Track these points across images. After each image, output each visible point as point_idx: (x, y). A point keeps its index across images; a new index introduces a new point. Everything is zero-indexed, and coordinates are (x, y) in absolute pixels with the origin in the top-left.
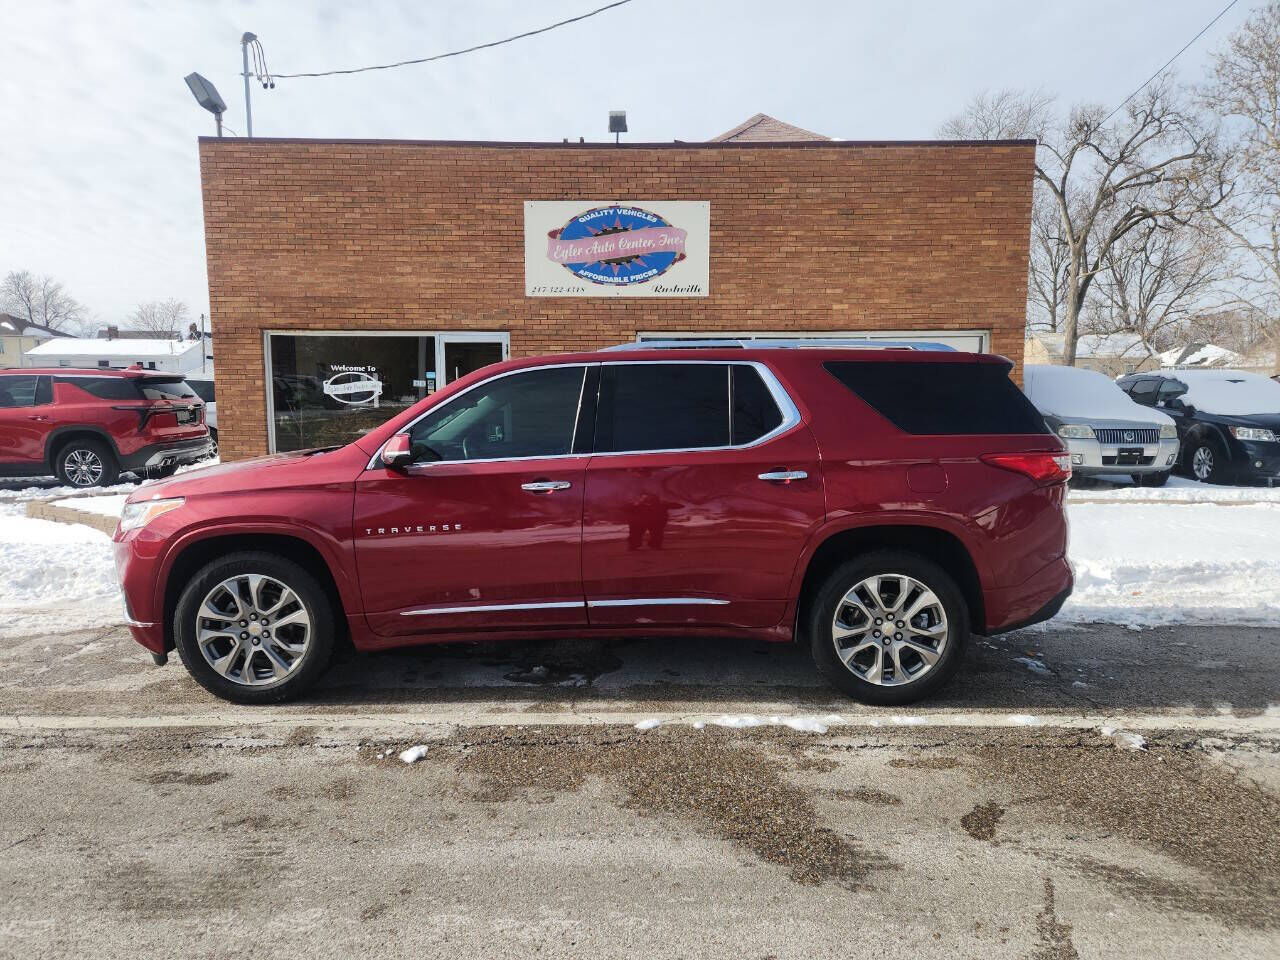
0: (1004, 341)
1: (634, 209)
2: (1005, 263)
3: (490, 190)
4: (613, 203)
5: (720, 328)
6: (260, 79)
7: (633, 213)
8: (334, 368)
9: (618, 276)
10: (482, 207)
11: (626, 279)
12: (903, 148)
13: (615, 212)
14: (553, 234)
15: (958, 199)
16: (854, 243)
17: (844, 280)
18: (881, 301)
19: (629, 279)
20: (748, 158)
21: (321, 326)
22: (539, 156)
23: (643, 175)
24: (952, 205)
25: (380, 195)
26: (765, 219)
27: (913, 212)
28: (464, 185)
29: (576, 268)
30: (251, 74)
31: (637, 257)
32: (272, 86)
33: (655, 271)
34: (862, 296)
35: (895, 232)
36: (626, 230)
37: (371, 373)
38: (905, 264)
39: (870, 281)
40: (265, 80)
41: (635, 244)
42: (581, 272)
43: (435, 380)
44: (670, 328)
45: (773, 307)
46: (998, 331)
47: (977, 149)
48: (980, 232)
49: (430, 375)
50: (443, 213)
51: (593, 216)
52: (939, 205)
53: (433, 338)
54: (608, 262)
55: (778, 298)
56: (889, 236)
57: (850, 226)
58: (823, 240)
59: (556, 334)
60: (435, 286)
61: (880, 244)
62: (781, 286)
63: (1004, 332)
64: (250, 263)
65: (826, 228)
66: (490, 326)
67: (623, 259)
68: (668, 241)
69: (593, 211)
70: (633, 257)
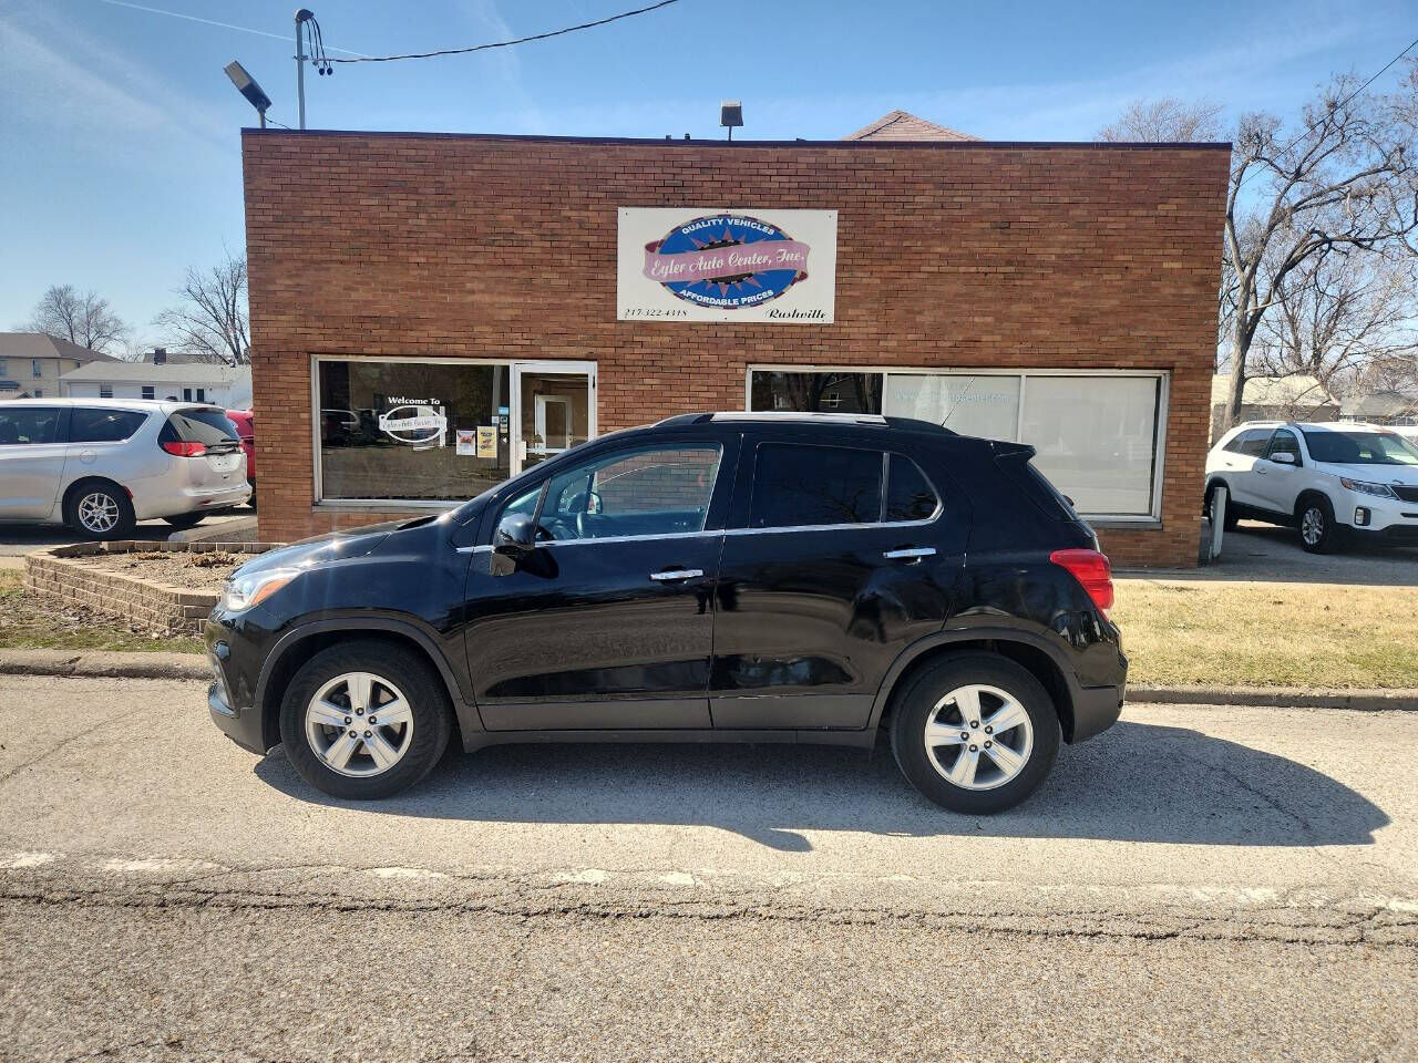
0: (1187, 383)
1: (747, 218)
2: (1190, 291)
3: (578, 194)
4: (723, 211)
5: (846, 361)
6: (315, 63)
7: (747, 224)
8: (392, 400)
9: (727, 298)
10: (569, 214)
11: (735, 302)
12: (1070, 151)
13: (725, 222)
14: (650, 247)
15: (1135, 213)
16: (1009, 263)
17: (993, 307)
18: (1040, 332)
19: (740, 301)
20: (884, 160)
21: (377, 351)
22: (638, 153)
23: (759, 178)
24: (1128, 219)
25: (449, 198)
26: (904, 230)
27: (1080, 225)
28: (548, 188)
29: (676, 287)
30: (306, 58)
31: (750, 275)
32: (330, 72)
33: (770, 293)
34: (1017, 326)
35: (1059, 251)
36: (737, 243)
38: (1069, 288)
39: (1029, 308)
40: (321, 65)
41: (748, 261)
42: (684, 292)
43: (508, 416)
44: (787, 360)
45: (910, 337)
46: (1181, 371)
47: (1160, 152)
48: (1161, 252)
49: (503, 410)
50: (524, 220)
51: (698, 226)
52: (1112, 219)
53: (508, 367)
54: (715, 281)
55: (916, 327)
56: (1051, 255)
57: (1004, 242)
58: (972, 259)
59: (652, 365)
60: (511, 306)
61: (1041, 265)
62: (920, 313)
63: (1188, 372)
64: (297, 276)
65: (977, 244)
66: (574, 354)
67: (733, 278)
68: (787, 257)
69: (699, 220)
70: (745, 275)
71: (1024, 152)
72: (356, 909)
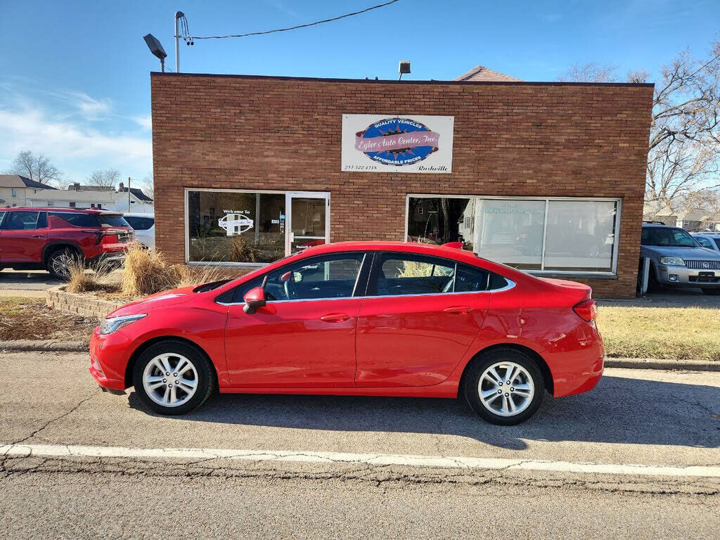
0: (631, 205)
1: (408, 120)
2: (633, 158)
3: (321, 107)
4: (396, 116)
5: (457, 193)
6: (185, 39)
7: (408, 123)
8: (224, 212)
9: (397, 160)
10: (318, 117)
11: (402, 162)
12: (572, 87)
13: (397, 122)
14: (359, 134)
15: (606, 118)
16: (541, 143)
17: (533, 166)
18: (557, 178)
19: (404, 162)
20: (478, 91)
21: (219, 186)
22: (351, 87)
23: (414, 100)
24: (601, 122)
25: (256, 109)
26: (488, 127)
27: (577, 124)
28: (306, 104)
29: (372, 155)
30: (180, 37)
31: (409, 149)
32: (192, 44)
33: (419, 158)
34: (545, 175)
35: (566, 137)
36: (403, 132)
37: (246, 215)
38: (571, 156)
39: (551, 166)
40: (188, 40)
41: (408, 141)
42: (375, 157)
43: (284, 220)
44: (427, 192)
45: (491, 180)
46: (628, 199)
47: (618, 88)
48: (618, 138)
49: (282, 217)
50: (295, 120)
51: (383, 124)
52: (593, 121)
53: (284, 195)
54: (391, 152)
55: (493, 175)
56: (562, 139)
57: (538, 132)
58: (522, 141)
59: (358, 194)
60: (288, 164)
61: (558, 144)
62: (496, 168)
63: (631, 199)
64: (178, 148)
65: (524, 133)
66: (319, 189)
67: (400, 150)
68: (428, 139)
69: (384, 121)
70: (406, 149)
71: (550, 88)
72: (289, 478)
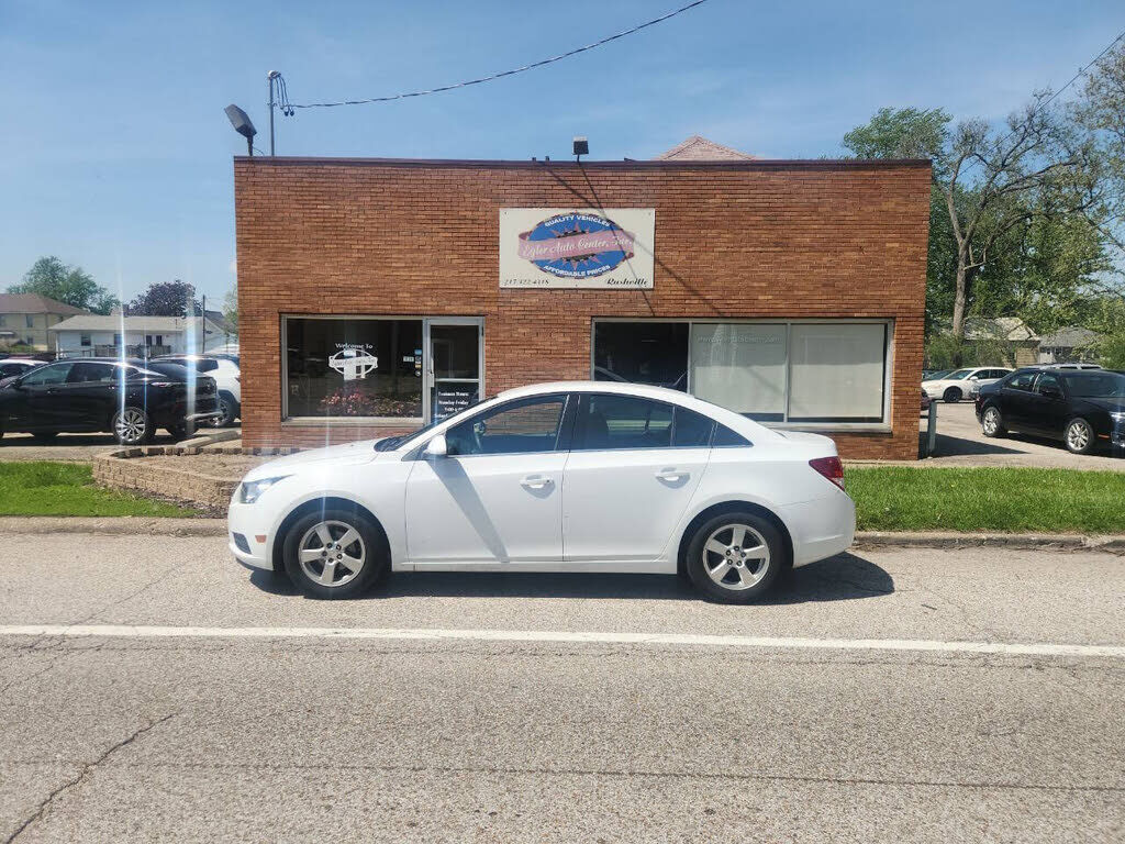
1: (590, 215)
2: (906, 263)
3: (471, 200)
4: (574, 211)
5: (663, 315)
6: (282, 108)
7: (591, 219)
8: (338, 346)
9: (577, 271)
10: (465, 213)
11: (583, 273)
13: (575, 218)
14: (523, 236)
15: (865, 209)
16: (777, 245)
17: (767, 276)
18: (799, 293)
19: (586, 273)
21: (329, 311)
23: (599, 187)
24: (860, 213)
25: (380, 203)
26: (702, 222)
27: (827, 219)
28: (449, 195)
29: (541, 264)
30: (276, 105)
31: (593, 255)
32: (292, 114)
33: (608, 267)
34: (783, 289)
35: (812, 236)
36: (584, 232)
37: (367, 350)
39: (792, 276)
40: (286, 109)
41: (590, 245)
42: (546, 267)
43: (421, 356)
49: (418, 352)
50: (433, 218)
51: (556, 221)
52: (849, 214)
53: (421, 322)
54: (569, 259)
58: (750, 241)
59: (524, 319)
63: (905, 320)
66: (468, 312)
67: (581, 257)
68: (620, 242)
69: (557, 217)
70: (590, 255)
